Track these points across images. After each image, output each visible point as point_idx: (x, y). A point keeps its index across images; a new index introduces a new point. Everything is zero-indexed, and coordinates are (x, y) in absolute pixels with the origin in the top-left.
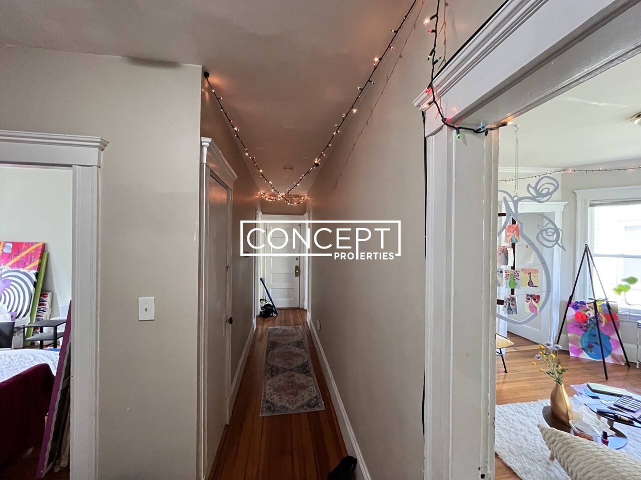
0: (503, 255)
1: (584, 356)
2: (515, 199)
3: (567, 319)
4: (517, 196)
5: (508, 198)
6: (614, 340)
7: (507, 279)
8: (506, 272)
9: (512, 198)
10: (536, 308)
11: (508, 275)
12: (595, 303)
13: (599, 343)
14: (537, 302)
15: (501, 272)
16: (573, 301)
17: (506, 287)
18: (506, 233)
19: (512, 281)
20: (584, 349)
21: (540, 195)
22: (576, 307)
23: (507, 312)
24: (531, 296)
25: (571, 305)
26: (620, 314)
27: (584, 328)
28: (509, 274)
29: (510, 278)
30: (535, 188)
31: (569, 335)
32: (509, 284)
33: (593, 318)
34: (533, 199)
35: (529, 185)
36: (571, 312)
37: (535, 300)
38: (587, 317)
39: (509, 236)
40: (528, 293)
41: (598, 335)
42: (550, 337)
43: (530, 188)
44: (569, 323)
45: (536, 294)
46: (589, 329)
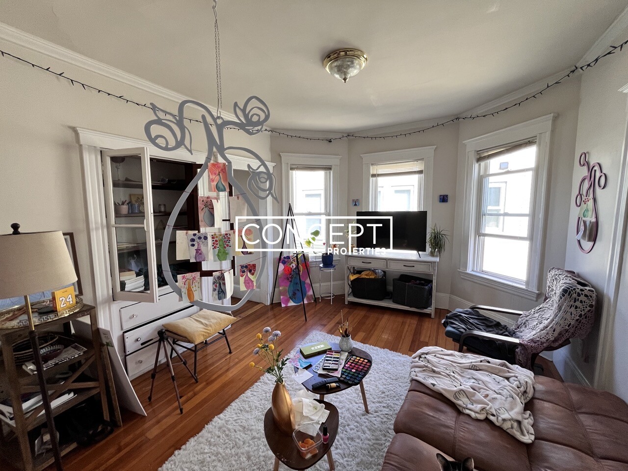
0: (207, 211)
1: (291, 304)
2: (219, 121)
3: (279, 274)
4: (222, 118)
5: (209, 120)
6: (308, 284)
7: (215, 248)
8: (213, 238)
9: (215, 119)
10: (253, 281)
11: (216, 241)
12: (297, 256)
13: (300, 290)
14: (253, 274)
15: (206, 238)
16: (282, 257)
17: (215, 261)
18: (209, 176)
19: (222, 250)
20: (290, 298)
21: (250, 122)
22: (284, 263)
23: (217, 297)
24: (246, 267)
25: (281, 260)
26: (310, 262)
27: (290, 280)
28: (218, 239)
29: (218, 246)
30: (243, 111)
31: (280, 288)
32: (218, 255)
33: (295, 268)
34: (241, 126)
35: (236, 105)
36: (281, 267)
37: (250, 271)
38: (291, 269)
39: (213, 180)
40: (242, 264)
41: (299, 283)
42: (267, 294)
43: (238, 110)
44: (281, 278)
45: (252, 263)
46: (293, 278)
